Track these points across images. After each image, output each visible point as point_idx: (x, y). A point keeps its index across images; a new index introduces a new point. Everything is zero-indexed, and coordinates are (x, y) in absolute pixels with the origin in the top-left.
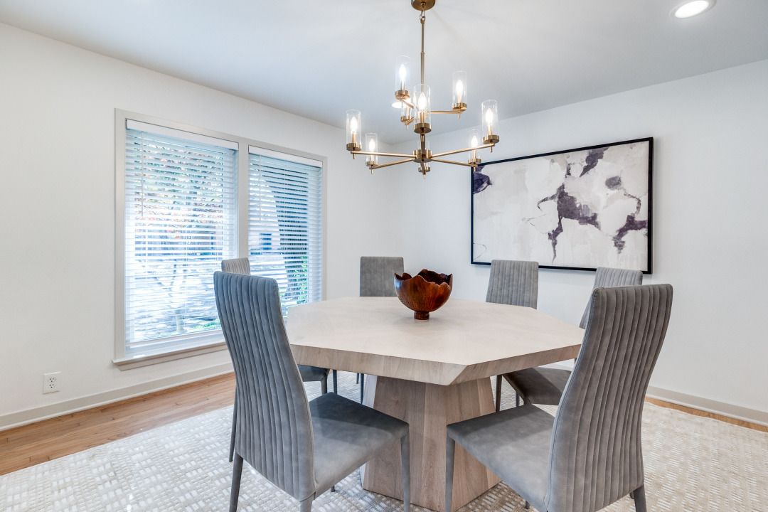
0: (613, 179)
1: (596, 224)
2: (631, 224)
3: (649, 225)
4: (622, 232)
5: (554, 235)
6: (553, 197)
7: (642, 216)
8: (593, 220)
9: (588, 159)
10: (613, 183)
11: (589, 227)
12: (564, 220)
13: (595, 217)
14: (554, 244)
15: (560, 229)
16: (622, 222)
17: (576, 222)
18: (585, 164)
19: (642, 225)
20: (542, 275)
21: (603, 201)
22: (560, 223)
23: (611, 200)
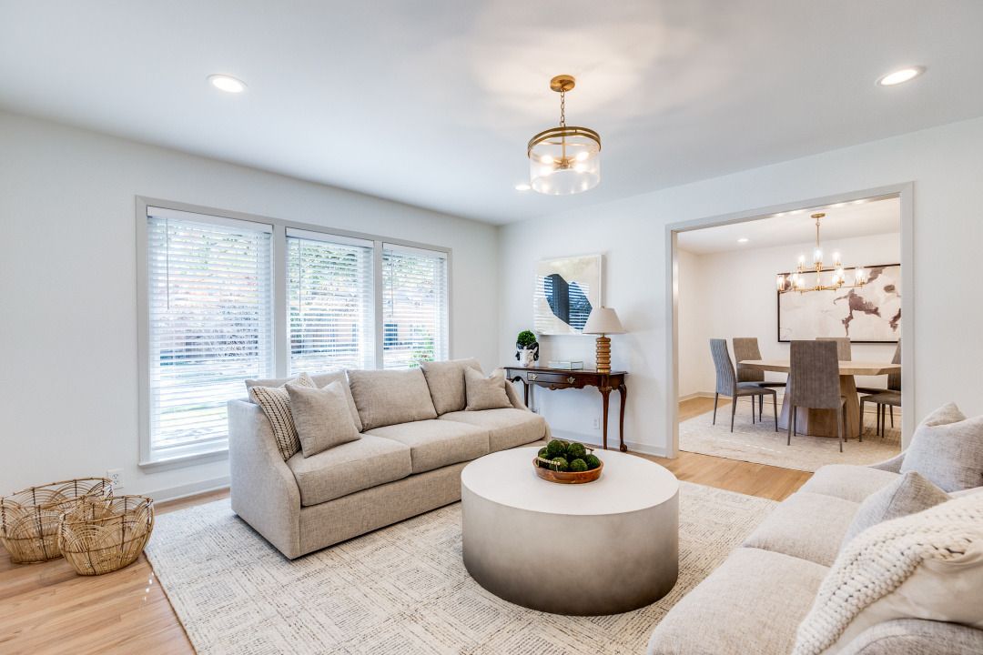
0: (890, 286)
1: (878, 314)
4: (895, 319)
5: (846, 322)
6: (845, 297)
8: (875, 312)
9: (871, 274)
10: (889, 289)
11: (873, 316)
12: (854, 312)
13: (877, 309)
14: (847, 327)
15: (851, 317)
16: (895, 313)
17: (863, 312)
18: (869, 277)
20: (854, 348)
21: (883, 300)
22: (851, 313)
23: (888, 299)
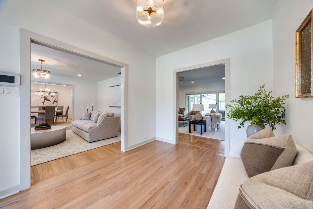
2: (55, 101)
3: (57, 101)
4: (54, 102)
5: (43, 103)
6: (43, 97)
7: (56, 100)
8: (50, 101)
10: (52, 96)
12: (45, 100)
15: (44, 102)
16: (54, 101)
17: (47, 101)
19: (56, 101)
21: (51, 98)
23: (52, 98)
